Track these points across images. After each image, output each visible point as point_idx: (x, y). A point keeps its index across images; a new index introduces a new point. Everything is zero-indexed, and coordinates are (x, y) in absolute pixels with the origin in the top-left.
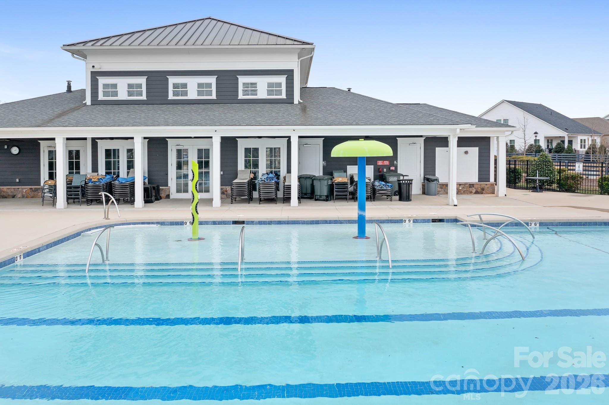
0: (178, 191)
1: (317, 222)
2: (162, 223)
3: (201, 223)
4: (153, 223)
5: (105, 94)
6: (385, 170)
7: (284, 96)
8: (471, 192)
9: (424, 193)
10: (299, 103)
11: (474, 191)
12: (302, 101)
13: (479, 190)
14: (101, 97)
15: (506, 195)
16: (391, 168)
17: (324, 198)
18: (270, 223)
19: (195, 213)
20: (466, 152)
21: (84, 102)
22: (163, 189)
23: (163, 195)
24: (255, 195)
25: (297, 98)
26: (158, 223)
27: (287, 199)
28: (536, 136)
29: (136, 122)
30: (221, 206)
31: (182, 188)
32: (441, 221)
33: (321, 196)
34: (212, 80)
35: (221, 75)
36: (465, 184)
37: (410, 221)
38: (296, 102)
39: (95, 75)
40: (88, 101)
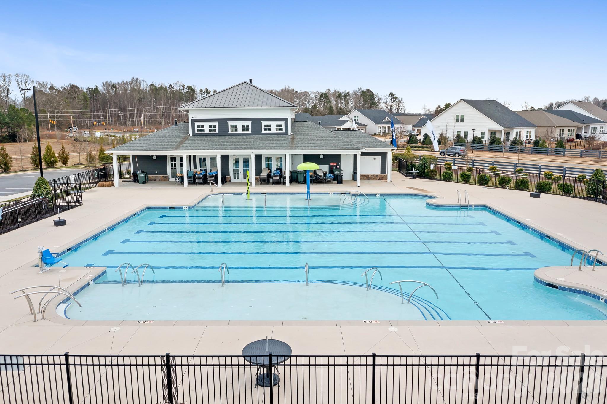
0: (235, 178)
1: (295, 194)
2: (234, 194)
3: (251, 194)
4: (230, 194)
5: (199, 130)
6: (334, 168)
7: (283, 131)
8: (377, 179)
9: (353, 180)
10: (291, 134)
11: (378, 179)
12: (292, 134)
13: (381, 178)
14: (197, 132)
15: (391, 181)
16: (337, 167)
17: (302, 182)
18: (276, 194)
19: (248, 190)
20: (375, 159)
21: (189, 134)
22: (227, 177)
23: (227, 180)
24: (271, 180)
25: (290, 133)
26: (232, 194)
27: (284, 183)
28: (474, 132)
29: (217, 148)
30: (256, 186)
31: (236, 177)
32: (345, 193)
33: (301, 181)
34: (249, 123)
35: (253, 121)
36: (374, 175)
37: (332, 193)
38: (289, 134)
39: (194, 121)
40: (191, 133)
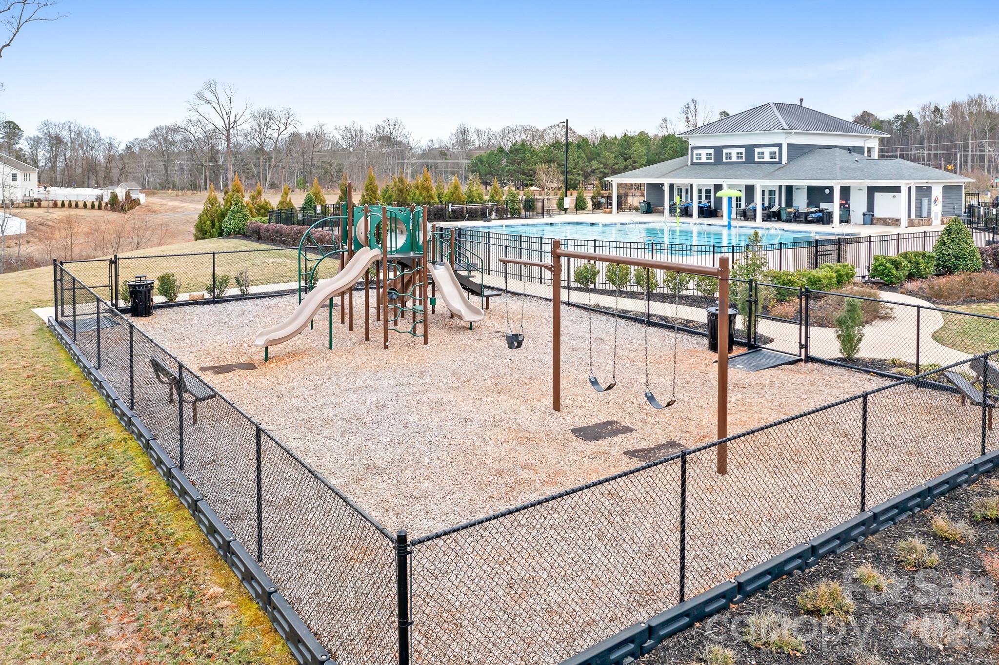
5: (696, 159)
7: (777, 160)
12: (787, 162)
14: (695, 161)
16: (846, 205)
25: (784, 160)
34: (743, 150)
35: (752, 147)
36: (893, 219)
38: (784, 163)
39: (693, 148)
40: (689, 163)
